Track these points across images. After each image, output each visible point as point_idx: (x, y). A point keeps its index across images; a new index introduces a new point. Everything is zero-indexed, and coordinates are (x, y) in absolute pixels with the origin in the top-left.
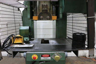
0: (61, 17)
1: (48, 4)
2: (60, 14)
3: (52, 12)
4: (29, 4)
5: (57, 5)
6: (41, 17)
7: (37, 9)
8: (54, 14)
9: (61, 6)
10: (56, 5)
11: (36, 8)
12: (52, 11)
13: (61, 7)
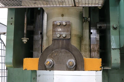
0: (116, 62)
1: (75, 22)
2: (112, 51)
3: (88, 47)
4: (13, 19)
5: (104, 25)
6: (49, 61)
7: (42, 38)
8: (95, 51)
9: (115, 26)
10: (98, 25)
11: (41, 33)
12: (88, 43)
13: (115, 29)
